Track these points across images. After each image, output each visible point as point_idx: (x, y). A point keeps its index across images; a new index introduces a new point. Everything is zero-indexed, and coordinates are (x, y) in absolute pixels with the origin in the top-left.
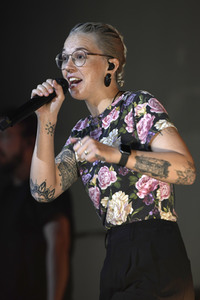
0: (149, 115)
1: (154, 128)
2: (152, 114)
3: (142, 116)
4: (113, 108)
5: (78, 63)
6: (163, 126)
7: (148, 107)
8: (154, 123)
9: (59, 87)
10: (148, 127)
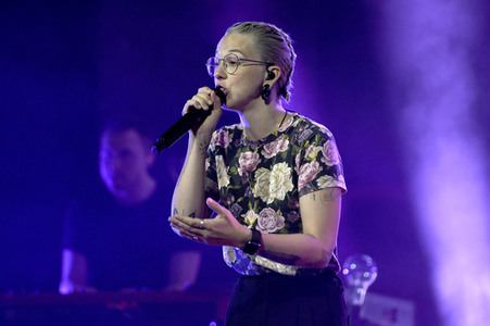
0: (318, 164)
1: (314, 183)
2: (322, 164)
3: (310, 162)
4: (280, 134)
5: (230, 69)
6: (326, 184)
7: (320, 153)
8: (318, 176)
9: (218, 98)
10: (309, 177)
